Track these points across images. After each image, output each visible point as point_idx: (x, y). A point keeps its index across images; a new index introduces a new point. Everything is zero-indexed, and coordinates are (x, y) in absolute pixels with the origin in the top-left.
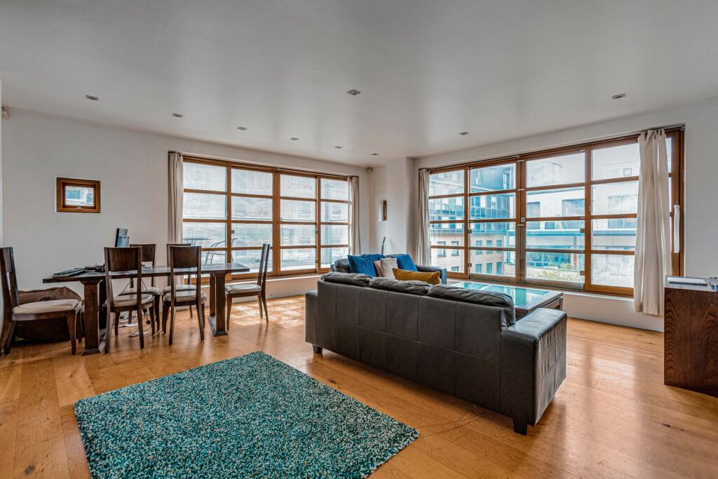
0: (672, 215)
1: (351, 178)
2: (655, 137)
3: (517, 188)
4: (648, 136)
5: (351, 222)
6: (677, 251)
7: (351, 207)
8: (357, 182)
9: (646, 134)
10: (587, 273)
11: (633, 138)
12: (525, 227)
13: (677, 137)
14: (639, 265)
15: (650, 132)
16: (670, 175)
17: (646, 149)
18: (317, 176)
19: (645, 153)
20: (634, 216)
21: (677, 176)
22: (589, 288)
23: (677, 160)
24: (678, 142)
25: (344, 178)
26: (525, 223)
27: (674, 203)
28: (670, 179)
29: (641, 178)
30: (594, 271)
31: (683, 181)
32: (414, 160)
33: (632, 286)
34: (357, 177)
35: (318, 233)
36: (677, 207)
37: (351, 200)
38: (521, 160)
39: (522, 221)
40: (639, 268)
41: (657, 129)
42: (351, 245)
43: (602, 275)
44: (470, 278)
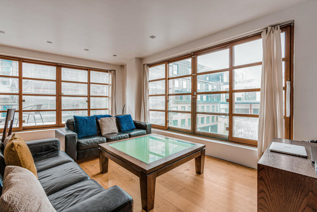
0: (285, 88)
1: (111, 71)
2: (273, 32)
3: (192, 74)
4: (268, 32)
5: (110, 96)
6: (288, 115)
7: (110, 87)
8: (115, 74)
9: (267, 31)
10: (230, 129)
11: (258, 35)
12: (196, 98)
13: (289, 31)
14: (261, 125)
15: (269, 29)
16: (284, 60)
17: (266, 42)
18: (89, 69)
19: (266, 44)
20: (258, 90)
21: (289, 60)
22: (231, 139)
23: (289, 47)
24: (289, 35)
25: (106, 71)
26: (196, 96)
27: (286, 80)
28: (283, 63)
29: (263, 63)
30: (235, 128)
31: (293, 63)
32: (140, 60)
33: (257, 139)
34: (115, 71)
35: (89, 102)
36: (288, 83)
37: (111, 83)
38: (194, 55)
39: (195, 94)
40: (261, 127)
41: (274, 26)
42: (110, 109)
43: (240, 131)
44: (168, 129)
